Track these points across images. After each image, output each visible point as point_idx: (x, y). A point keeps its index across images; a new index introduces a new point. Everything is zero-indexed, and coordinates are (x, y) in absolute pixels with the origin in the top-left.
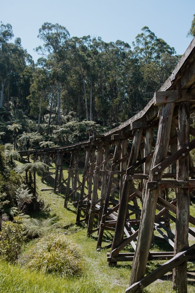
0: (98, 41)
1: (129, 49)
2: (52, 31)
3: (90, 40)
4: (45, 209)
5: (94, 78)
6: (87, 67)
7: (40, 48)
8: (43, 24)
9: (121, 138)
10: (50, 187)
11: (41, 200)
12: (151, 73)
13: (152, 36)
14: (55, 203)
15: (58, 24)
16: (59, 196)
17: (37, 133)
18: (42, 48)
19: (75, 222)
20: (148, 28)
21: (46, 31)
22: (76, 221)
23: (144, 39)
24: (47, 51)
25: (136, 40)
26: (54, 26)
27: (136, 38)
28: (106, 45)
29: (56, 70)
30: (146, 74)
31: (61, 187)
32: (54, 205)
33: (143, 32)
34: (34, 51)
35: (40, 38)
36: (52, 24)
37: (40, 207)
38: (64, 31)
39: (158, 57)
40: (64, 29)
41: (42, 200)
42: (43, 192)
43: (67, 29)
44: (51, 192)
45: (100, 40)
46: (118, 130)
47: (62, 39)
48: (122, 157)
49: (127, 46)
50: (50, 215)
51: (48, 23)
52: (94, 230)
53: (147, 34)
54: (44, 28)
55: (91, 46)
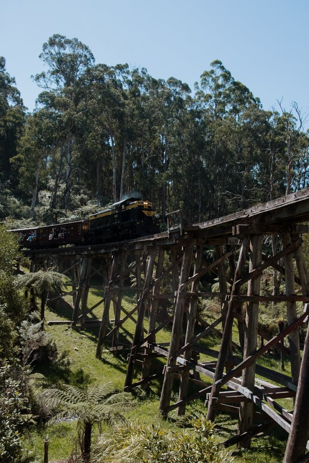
0: (141, 74)
1: (187, 94)
2: (65, 49)
3: (128, 73)
4: (59, 361)
5: (128, 135)
6: (120, 116)
7: (43, 75)
8: (51, 36)
10: (63, 319)
11: (51, 342)
12: (226, 134)
13: (227, 76)
14: (77, 349)
15: (76, 40)
16: (83, 336)
17: (31, 221)
18: (46, 76)
19: (123, 387)
20: (221, 63)
21: (55, 50)
23: (213, 80)
24: (53, 83)
25: (202, 80)
26: (68, 42)
27: (201, 77)
28: (156, 83)
29: (72, 115)
30: (218, 135)
31: (85, 320)
32: (76, 352)
33: (214, 69)
34: (32, 79)
35: (42, 59)
36: (67, 38)
37: (49, 355)
38: (85, 53)
39: (235, 111)
40: (86, 48)
41: (53, 342)
42: (53, 327)
43: (91, 50)
44: (67, 328)
45: (144, 73)
46: (244, 216)
47: (81, 65)
48: (253, 269)
49: (186, 88)
50: (70, 372)
51: (59, 36)
52: (173, 405)
53: (219, 72)
54: (52, 43)
55: (130, 83)
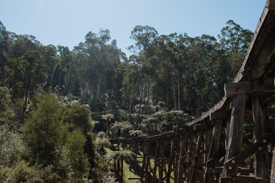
0: (184, 37)
1: (215, 41)
2: (142, 32)
3: (177, 37)
5: (181, 70)
6: (174, 60)
7: (132, 46)
8: (135, 27)
9: (203, 128)
10: (137, 176)
12: (239, 62)
13: (237, 28)
15: (147, 26)
17: (127, 123)
18: (134, 47)
20: (233, 21)
21: (137, 33)
23: (229, 31)
24: (138, 49)
25: (222, 33)
26: (144, 28)
27: (221, 31)
28: (192, 40)
29: (146, 65)
30: (234, 64)
31: (148, 177)
33: (228, 25)
34: (127, 49)
35: (132, 38)
36: (143, 26)
38: (153, 31)
39: (246, 47)
40: (153, 29)
42: (131, 180)
45: (186, 36)
46: (200, 120)
47: (151, 37)
48: (206, 148)
49: (213, 39)
51: (139, 26)
53: (233, 26)
54: (135, 30)
55: (177, 42)
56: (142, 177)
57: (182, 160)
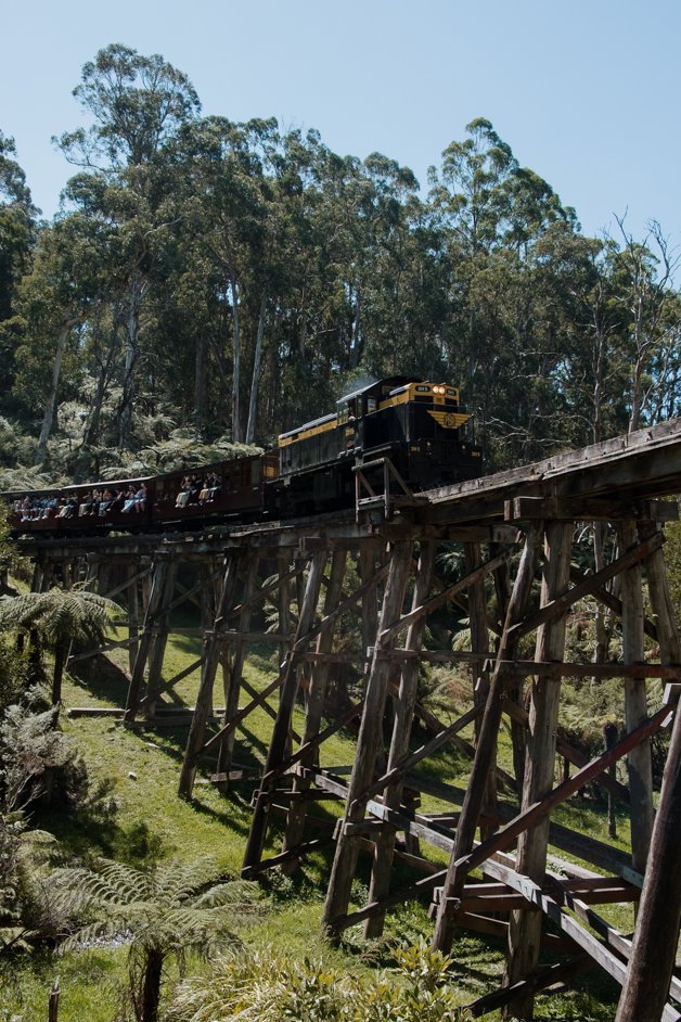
0: (304, 142)
1: (410, 192)
2: (133, 79)
3: (276, 138)
4: (91, 802)
5: (270, 281)
6: (254, 237)
7: (80, 136)
10: (104, 703)
11: (74, 757)
12: (497, 287)
13: (502, 156)
14: (134, 775)
15: (160, 59)
16: (151, 745)
17: (38, 473)
18: (86, 138)
19: (240, 868)
20: (490, 127)
21: (110, 79)
22: (241, 863)
23: (473, 163)
24: (102, 155)
25: (446, 163)
26: (143, 63)
27: (444, 154)
28: (339, 166)
29: (144, 231)
30: (477, 290)
31: (157, 707)
32: (131, 782)
33: (474, 137)
34: (55, 145)
35: (80, 98)
36: (139, 54)
37: (68, 789)
38: (180, 89)
39: (519, 235)
40: (182, 79)
41: (78, 757)
42: (79, 722)
43: (193, 84)
44: (113, 725)
45: (312, 141)
46: (532, 478)
47: (169, 116)
48: (550, 600)
49: (408, 178)
50: (117, 828)
51: (122, 49)
52: (356, 914)
53: (484, 146)
54: (105, 63)
55: (277, 161)
56: (135, 707)
57: (388, 646)
